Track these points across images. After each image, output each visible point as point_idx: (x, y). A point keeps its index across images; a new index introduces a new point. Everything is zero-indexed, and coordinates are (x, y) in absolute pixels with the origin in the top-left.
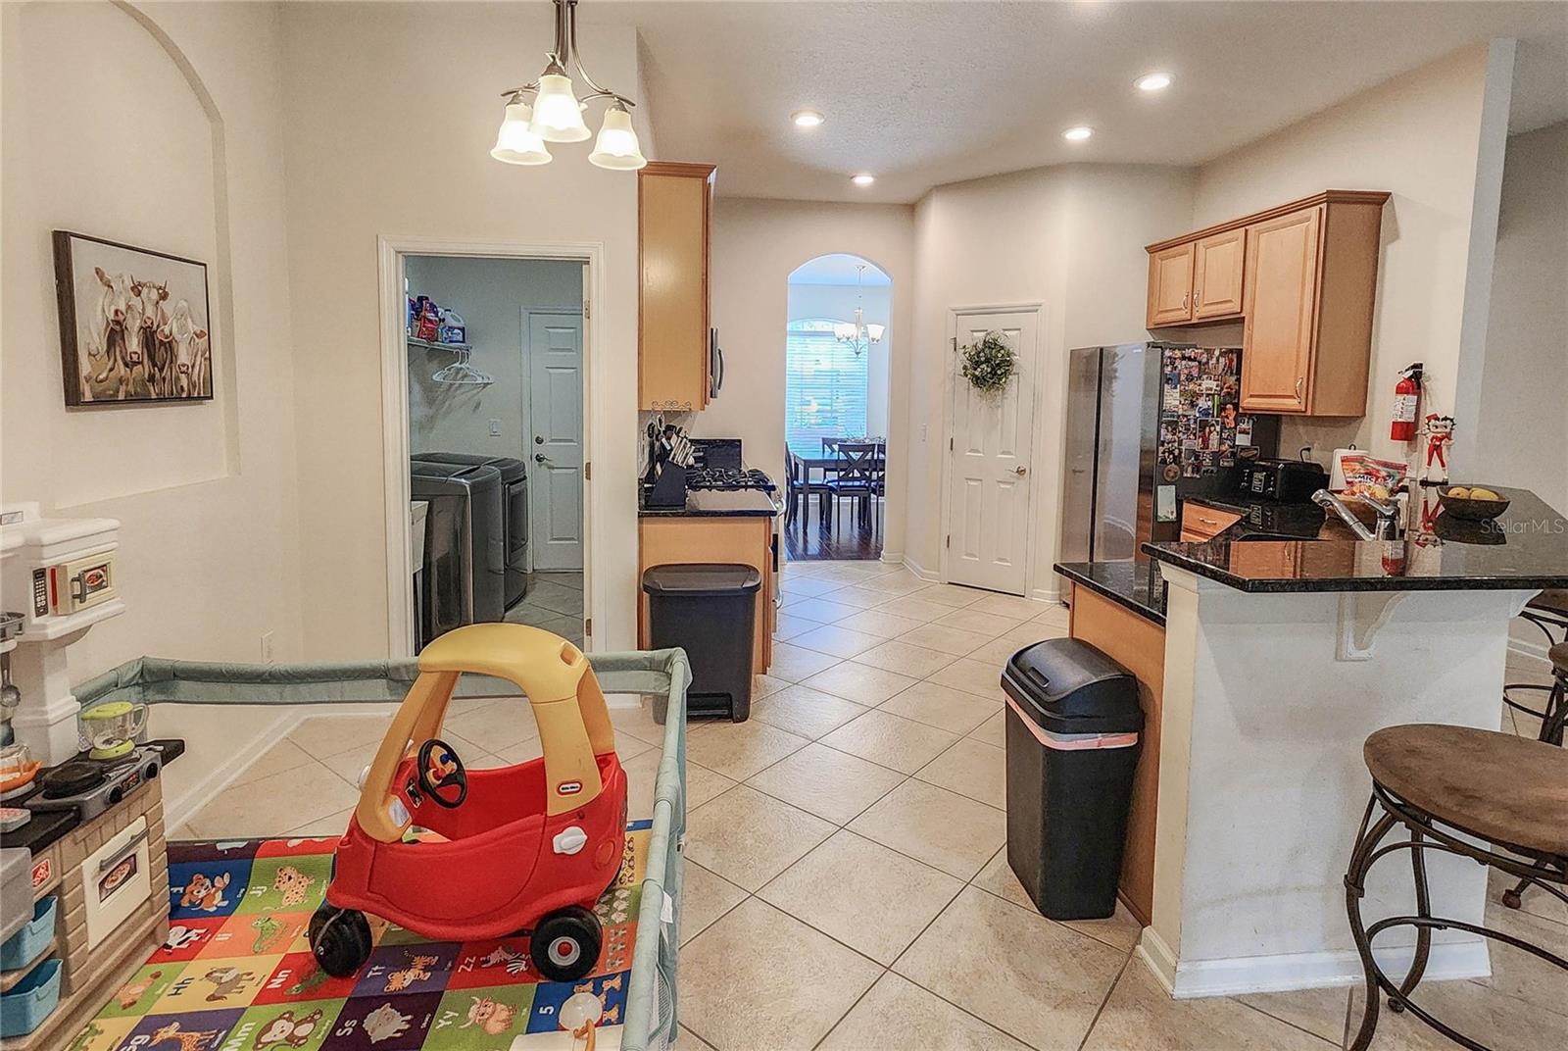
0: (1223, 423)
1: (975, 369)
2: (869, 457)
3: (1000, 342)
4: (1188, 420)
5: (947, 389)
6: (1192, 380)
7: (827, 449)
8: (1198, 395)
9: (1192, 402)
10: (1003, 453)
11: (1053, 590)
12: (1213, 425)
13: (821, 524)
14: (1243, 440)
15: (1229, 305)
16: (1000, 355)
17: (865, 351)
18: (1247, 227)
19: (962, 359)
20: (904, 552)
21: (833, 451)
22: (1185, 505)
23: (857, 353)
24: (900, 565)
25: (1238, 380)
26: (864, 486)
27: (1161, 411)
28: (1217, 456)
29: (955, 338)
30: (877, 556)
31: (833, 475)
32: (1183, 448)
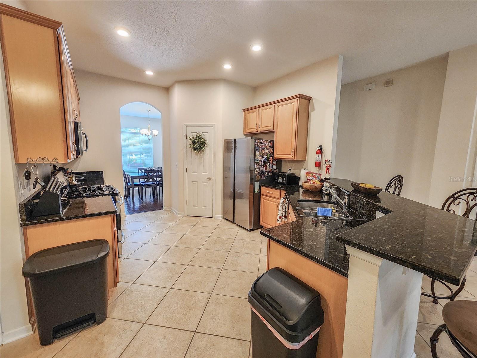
0: (270, 162)
1: (194, 145)
2: (156, 174)
3: (202, 136)
4: (262, 161)
5: (184, 151)
6: (262, 149)
7: (140, 171)
8: (263, 154)
9: (262, 156)
10: (204, 173)
11: (221, 215)
12: (267, 163)
13: (139, 197)
14: (274, 167)
15: (270, 127)
16: (202, 141)
17: (152, 139)
18: (275, 104)
19: (189, 142)
20: (171, 206)
21: (142, 172)
22: (262, 187)
23: (149, 140)
24: (170, 211)
25: (273, 150)
26: (154, 184)
27: (255, 159)
28: (268, 172)
29: (186, 135)
30: (161, 208)
31: (142, 180)
32: (261, 170)
